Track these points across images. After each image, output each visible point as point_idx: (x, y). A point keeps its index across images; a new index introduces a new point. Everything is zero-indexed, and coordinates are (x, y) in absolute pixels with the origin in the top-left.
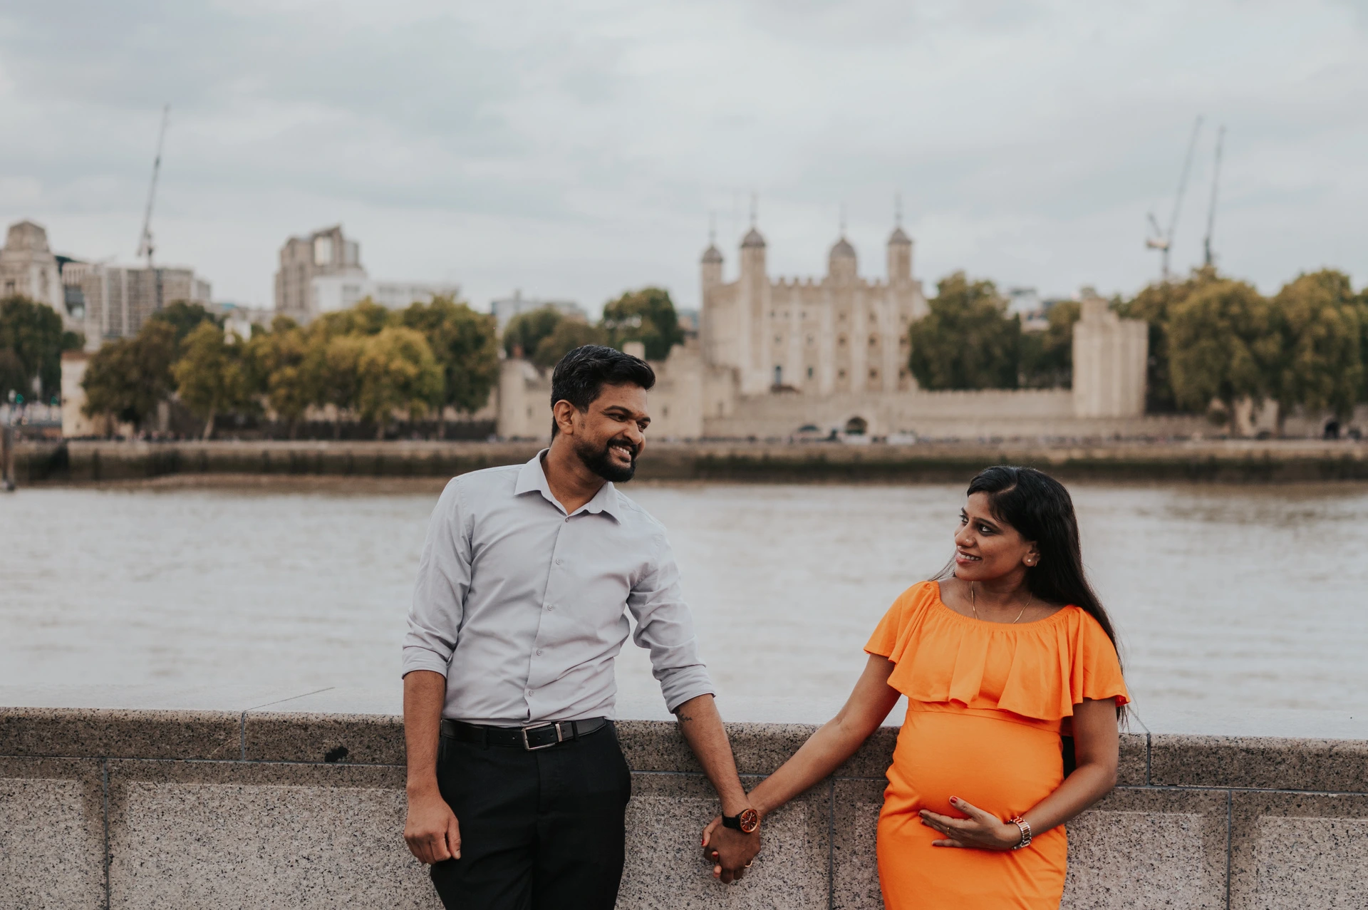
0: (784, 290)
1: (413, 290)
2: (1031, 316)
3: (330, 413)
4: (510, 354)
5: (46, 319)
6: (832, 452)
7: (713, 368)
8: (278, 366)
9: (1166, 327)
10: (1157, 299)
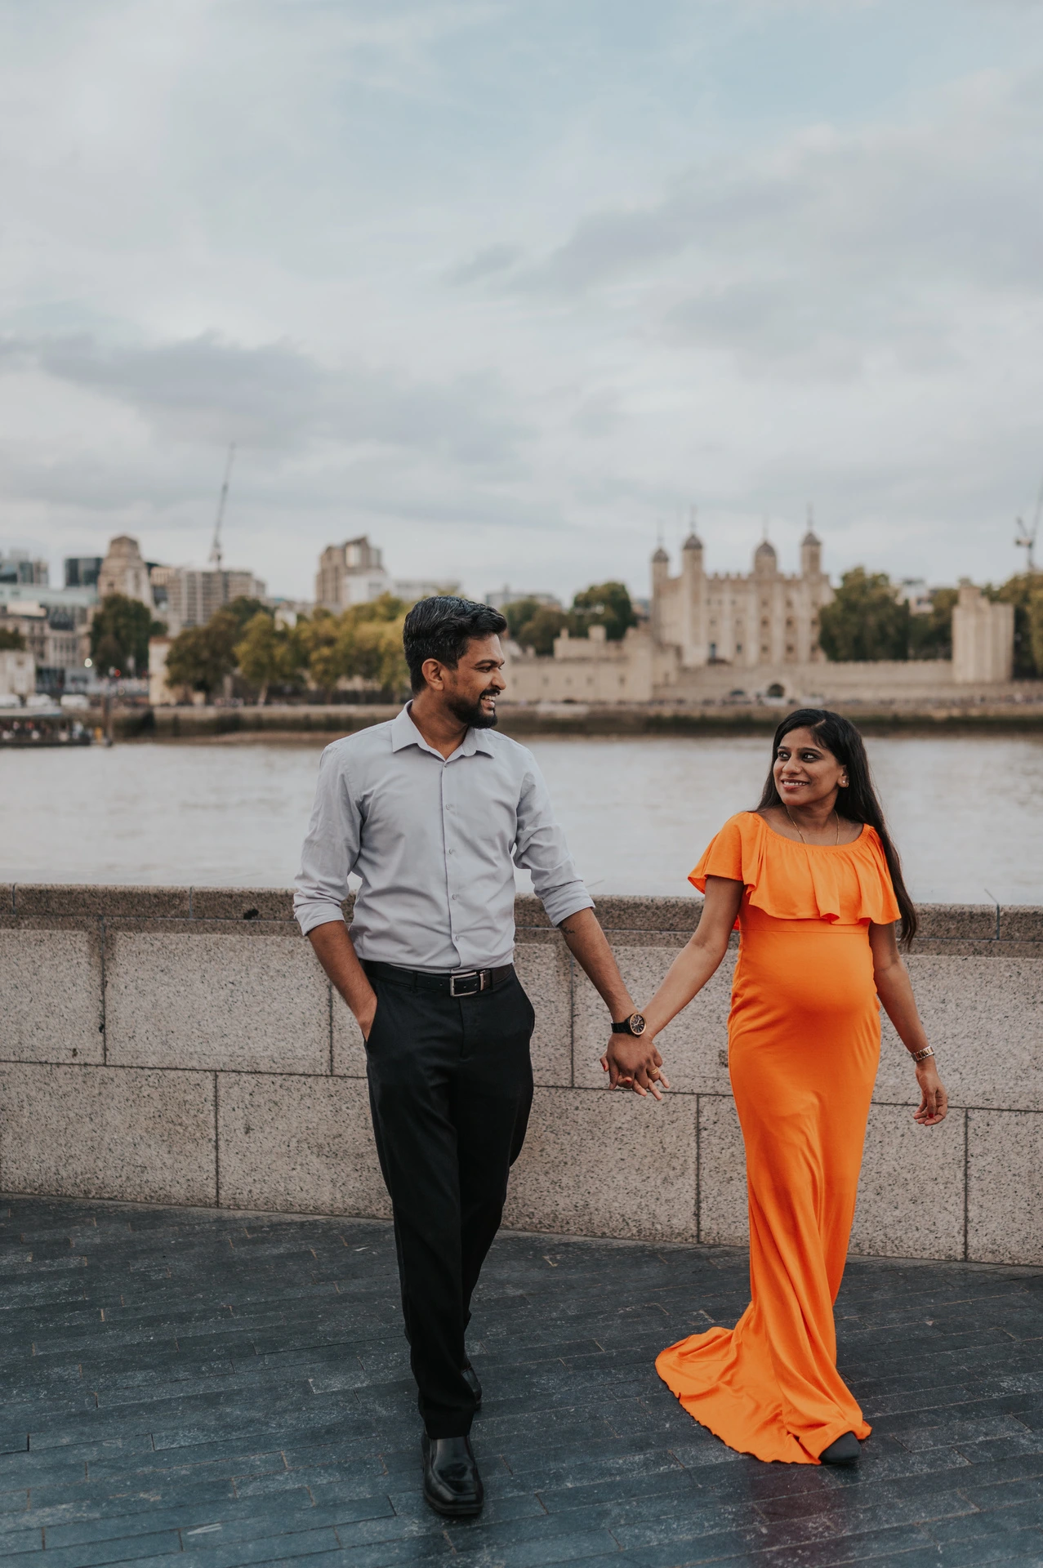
0: (717, 583)
1: (424, 585)
2: (919, 601)
3: (357, 684)
5: (138, 612)
6: (757, 712)
7: (660, 646)
8: (317, 646)
9: (1029, 609)
10: (1022, 586)
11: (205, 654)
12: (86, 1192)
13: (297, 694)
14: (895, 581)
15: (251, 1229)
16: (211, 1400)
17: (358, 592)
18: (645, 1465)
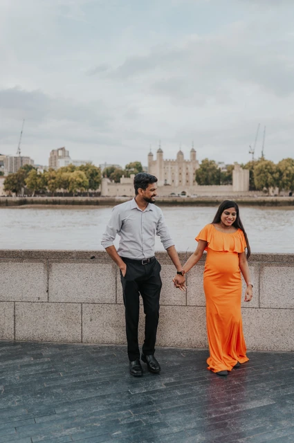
0: (167, 162)
1: (81, 162)
2: (223, 168)
3: (62, 190)
4: (104, 177)
6: (179, 200)
8: (50, 179)
9: (253, 171)
10: (251, 165)
11: (16, 181)
12: (42, 340)
13: (44, 194)
14: (217, 163)
15: (94, 349)
16: (103, 397)
17: (62, 164)
18: (232, 409)
